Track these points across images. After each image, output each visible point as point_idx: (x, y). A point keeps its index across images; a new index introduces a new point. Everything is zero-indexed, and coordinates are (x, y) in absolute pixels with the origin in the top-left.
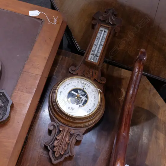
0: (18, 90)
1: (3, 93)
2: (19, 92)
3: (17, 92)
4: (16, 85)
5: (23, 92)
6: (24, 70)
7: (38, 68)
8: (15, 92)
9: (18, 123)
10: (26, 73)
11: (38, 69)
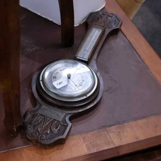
0: (83, 137)
1: (68, 125)
2: (82, 140)
3: (80, 137)
4: (87, 132)
5: (84, 142)
6: (108, 129)
7: (121, 139)
8: (78, 137)
9: (50, 158)
10: (106, 132)
11: (119, 140)
